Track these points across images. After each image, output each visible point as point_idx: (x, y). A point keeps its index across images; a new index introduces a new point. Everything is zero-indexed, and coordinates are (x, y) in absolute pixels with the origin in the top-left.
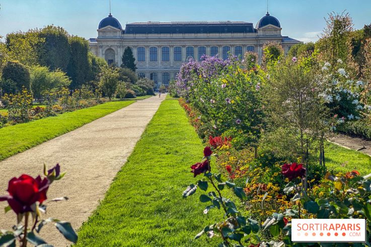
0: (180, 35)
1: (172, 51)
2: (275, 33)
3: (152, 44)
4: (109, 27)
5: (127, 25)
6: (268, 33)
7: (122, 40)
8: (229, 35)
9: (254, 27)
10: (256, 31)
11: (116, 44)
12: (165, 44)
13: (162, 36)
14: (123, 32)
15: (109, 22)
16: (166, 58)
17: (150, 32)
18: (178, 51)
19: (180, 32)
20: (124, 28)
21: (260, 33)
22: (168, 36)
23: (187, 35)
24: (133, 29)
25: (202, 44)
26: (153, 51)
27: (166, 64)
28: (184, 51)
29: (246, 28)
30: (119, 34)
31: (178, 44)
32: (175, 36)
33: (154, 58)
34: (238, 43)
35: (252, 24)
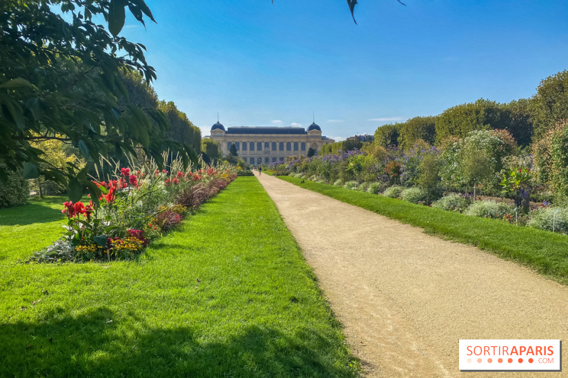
0: (261, 135)
1: (256, 144)
2: (317, 134)
3: (244, 140)
4: (218, 129)
5: (229, 129)
6: (314, 134)
7: (225, 136)
8: (290, 135)
9: (306, 130)
10: (306, 133)
11: (221, 139)
12: (252, 140)
13: (250, 135)
14: (226, 132)
15: (217, 127)
16: (252, 148)
17: (243, 133)
18: (259, 145)
19: (261, 133)
20: (226, 130)
21: (309, 134)
22: (254, 135)
23: (265, 135)
24: (232, 131)
25: (274, 141)
26: (245, 144)
27: (252, 152)
28: (263, 144)
29: (301, 131)
30: (224, 134)
31: (259, 140)
32: (258, 135)
33: (245, 148)
34: (296, 140)
35: (304, 129)
